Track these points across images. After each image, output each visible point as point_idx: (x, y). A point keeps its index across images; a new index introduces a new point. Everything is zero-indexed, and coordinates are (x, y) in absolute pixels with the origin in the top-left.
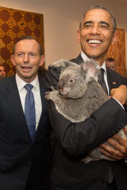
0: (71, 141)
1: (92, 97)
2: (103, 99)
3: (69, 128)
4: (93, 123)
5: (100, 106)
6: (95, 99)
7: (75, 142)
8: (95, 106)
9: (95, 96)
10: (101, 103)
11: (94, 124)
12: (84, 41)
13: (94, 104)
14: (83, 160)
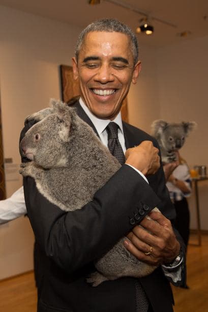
0: (61, 245)
1: (90, 167)
2: (111, 169)
3: (57, 222)
4: (95, 209)
5: (106, 181)
6: (94, 170)
7: (68, 246)
8: (98, 181)
9: (95, 166)
10: (108, 176)
11: (97, 211)
12: (86, 90)
13: (95, 179)
14: (89, 281)
